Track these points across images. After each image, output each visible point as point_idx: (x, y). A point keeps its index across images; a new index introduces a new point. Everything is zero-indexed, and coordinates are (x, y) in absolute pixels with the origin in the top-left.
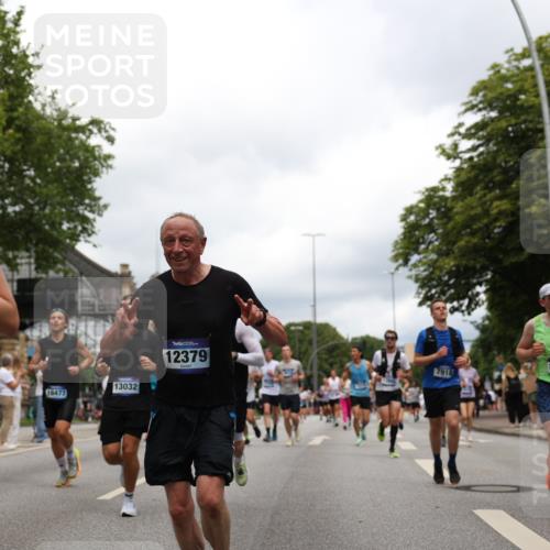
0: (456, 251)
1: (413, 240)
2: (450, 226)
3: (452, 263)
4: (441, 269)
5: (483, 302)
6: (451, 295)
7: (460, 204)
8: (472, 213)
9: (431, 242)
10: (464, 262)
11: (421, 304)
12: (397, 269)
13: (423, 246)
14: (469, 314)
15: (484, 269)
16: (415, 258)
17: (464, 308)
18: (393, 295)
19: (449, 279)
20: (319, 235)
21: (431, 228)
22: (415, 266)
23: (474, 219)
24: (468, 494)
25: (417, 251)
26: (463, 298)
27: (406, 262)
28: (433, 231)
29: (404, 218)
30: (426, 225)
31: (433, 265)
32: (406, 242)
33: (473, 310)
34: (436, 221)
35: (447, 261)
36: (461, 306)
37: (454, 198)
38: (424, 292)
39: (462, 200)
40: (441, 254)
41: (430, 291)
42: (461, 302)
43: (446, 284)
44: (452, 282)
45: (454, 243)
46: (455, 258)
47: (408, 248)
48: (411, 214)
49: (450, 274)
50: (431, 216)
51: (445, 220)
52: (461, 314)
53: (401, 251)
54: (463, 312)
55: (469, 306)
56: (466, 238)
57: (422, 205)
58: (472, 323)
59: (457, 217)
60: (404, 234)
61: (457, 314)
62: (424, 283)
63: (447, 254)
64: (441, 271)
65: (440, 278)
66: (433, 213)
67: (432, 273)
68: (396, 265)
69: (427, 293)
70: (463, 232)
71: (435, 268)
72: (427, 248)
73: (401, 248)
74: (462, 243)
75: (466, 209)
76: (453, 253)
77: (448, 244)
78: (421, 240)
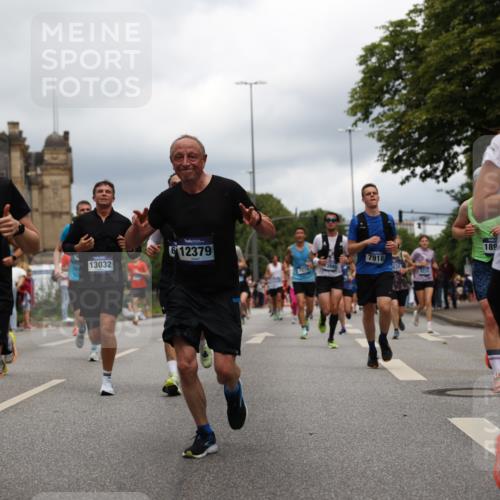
0: (429, 101)
1: (375, 88)
2: (420, 70)
3: (424, 117)
4: (410, 124)
5: (462, 166)
6: (422, 156)
7: (434, 42)
8: (449, 53)
9: (397, 91)
10: (439, 115)
11: (385, 169)
12: (355, 124)
13: (387, 96)
14: (445, 180)
15: (463, 125)
16: (377, 111)
17: (438, 173)
18: (351, 159)
19: (421, 137)
21: (397, 73)
22: (378, 120)
23: (451, 61)
24: (443, 399)
25: (379, 102)
26: (438, 161)
27: (366, 116)
28: (400, 77)
29: (363, 60)
30: (391, 69)
31: (399, 119)
32: (366, 90)
33: (450, 175)
34: (403, 64)
35: (417, 114)
36: (435, 170)
37: (425, 34)
38: (389, 153)
39: (437, 38)
40: (413, 105)
41: (396, 152)
42: (435, 165)
43: (417, 142)
44: (423, 141)
45: (426, 92)
46: (428, 111)
47: (368, 98)
48: (372, 55)
49: (421, 130)
50: (397, 58)
51: (414, 63)
52: (434, 181)
53: (360, 102)
54: (437, 177)
55: (444, 171)
56: (442, 86)
57: (386, 44)
58: (448, 192)
59: (429, 59)
60: (363, 80)
62: (390, 142)
63: (418, 106)
64: (410, 126)
65: (409, 135)
66: (400, 54)
67: (399, 129)
68: (353, 119)
69: (392, 155)
70: (438, 78)
71: (402, 123)
72: (393, 98)
73: (360, 98)
74: (436, 91)
75: (441, 48)
76: (425, 104)
77: (419, 93)
78: (385, 88)
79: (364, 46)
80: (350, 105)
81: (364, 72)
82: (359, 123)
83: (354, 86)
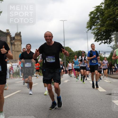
0: (106, 25)
1: (93, 22)
2: (103, 17)
3: (104, 29)
4: (101, 30)
5: (114, 40)
6: (104, 38)
7: (106, 11)
9: (98, 23)
10: (108, 28)
11: (95, 41)
12: (88, 30)
13: (96, 24)
15: (114, 30)
16: (93, 27)
17: (108, 42)
18: (87, 39)
19: (104, 33)
20: (65, 21)
21: (98, 18)
22: (93, 29)
23: (111, 15)
25: (94, 25)
26: (108, 39)
27: (91, 28)
29: (90, 15)
30: (96, 17)
31: (99, 29)
32: (91, 22)
33: (111, 42)
34: (99, 16)
35: (103, 28)
36: (107, 41)
37: (104, 9)
38: (96, 37)
39: (107, 10)
40: (102, 26)
41: (98, 37)
42: (107, 40)
44: (104, 34)
45: (105, 23)
46: (105, 27)
48: (92, 14)
49: (104, 32)
50: (98, 15)
52: (107, 44)
53: (89, 25)
54: (108, 43)
56: (109, 21)
57: (95, 11)
59: (105, 15)
60: (90, 20)
61: (106, 44)
62: (96, 35)
64: (101, 31)
65: (101, 33)
66: (99, 14)
67: (99, 31)
68: (88, 29)
71: (99, 30)
72: (97, 24)
73: (89, 24)
74: (107, 23)
75: (108, 12)
76: (105, 26)
77: (103, 23)
78: (95, 22)
79: (90, 12)
80: (87, 26)
81: (90, 18)
82: (89, 30)
83: (88, 21)
